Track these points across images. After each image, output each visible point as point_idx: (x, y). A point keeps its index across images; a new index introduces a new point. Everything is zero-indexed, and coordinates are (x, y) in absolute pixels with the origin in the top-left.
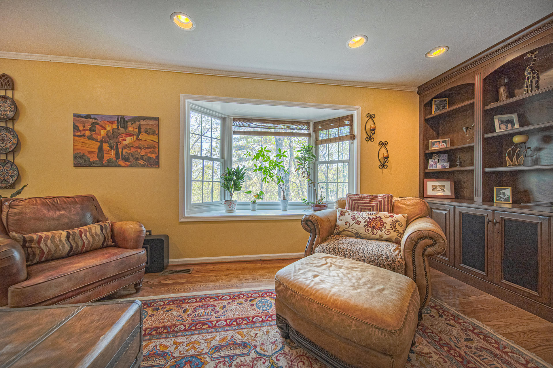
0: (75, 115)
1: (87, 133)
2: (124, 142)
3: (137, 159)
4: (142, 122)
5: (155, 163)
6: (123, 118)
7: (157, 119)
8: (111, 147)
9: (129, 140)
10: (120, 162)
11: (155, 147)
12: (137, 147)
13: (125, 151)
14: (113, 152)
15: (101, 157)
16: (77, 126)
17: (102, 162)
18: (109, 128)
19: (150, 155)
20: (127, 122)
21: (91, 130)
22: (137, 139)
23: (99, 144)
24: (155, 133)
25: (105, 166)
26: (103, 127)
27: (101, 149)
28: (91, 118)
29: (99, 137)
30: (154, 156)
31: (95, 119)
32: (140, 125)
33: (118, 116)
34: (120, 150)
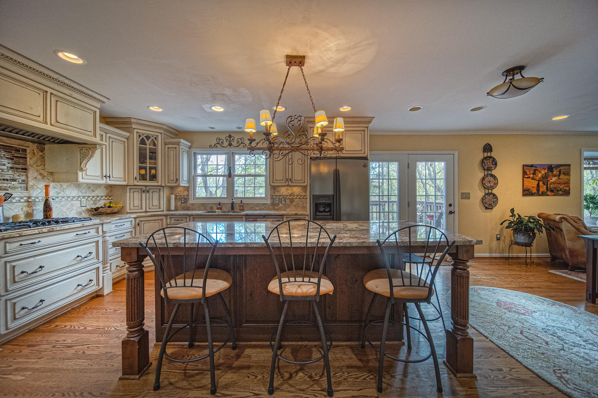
0: (524, 166)
1: (531, 176)
2: (551, 181)
3: (558, 191)
4: (562, 168)
5: (567, 193)
6: (551, 165)
7: (569, 165)
8: (544, 184)
9: (554, 179)
10: (549, 193)
11: (567, 183)
12: (558, 184)
13: (551, 186)
14: (545, 187)
15: (538, 190)
16: (526, 172)
17: (539, 193)
18: (543, 172)
19: (565, 188)
20: (553, 168)
21: (533, 174)
22: (558, 178)
23: (537, 182)
24: (568, 174)
25: (540, 195)
26: (540, 172)
27: (538, 185)
28: (534, 167)
29: (537, 178)
30: (567, 189)
31: (536, 167)
32: (560, 170)
33: (548, 165)
34: (549, 186)
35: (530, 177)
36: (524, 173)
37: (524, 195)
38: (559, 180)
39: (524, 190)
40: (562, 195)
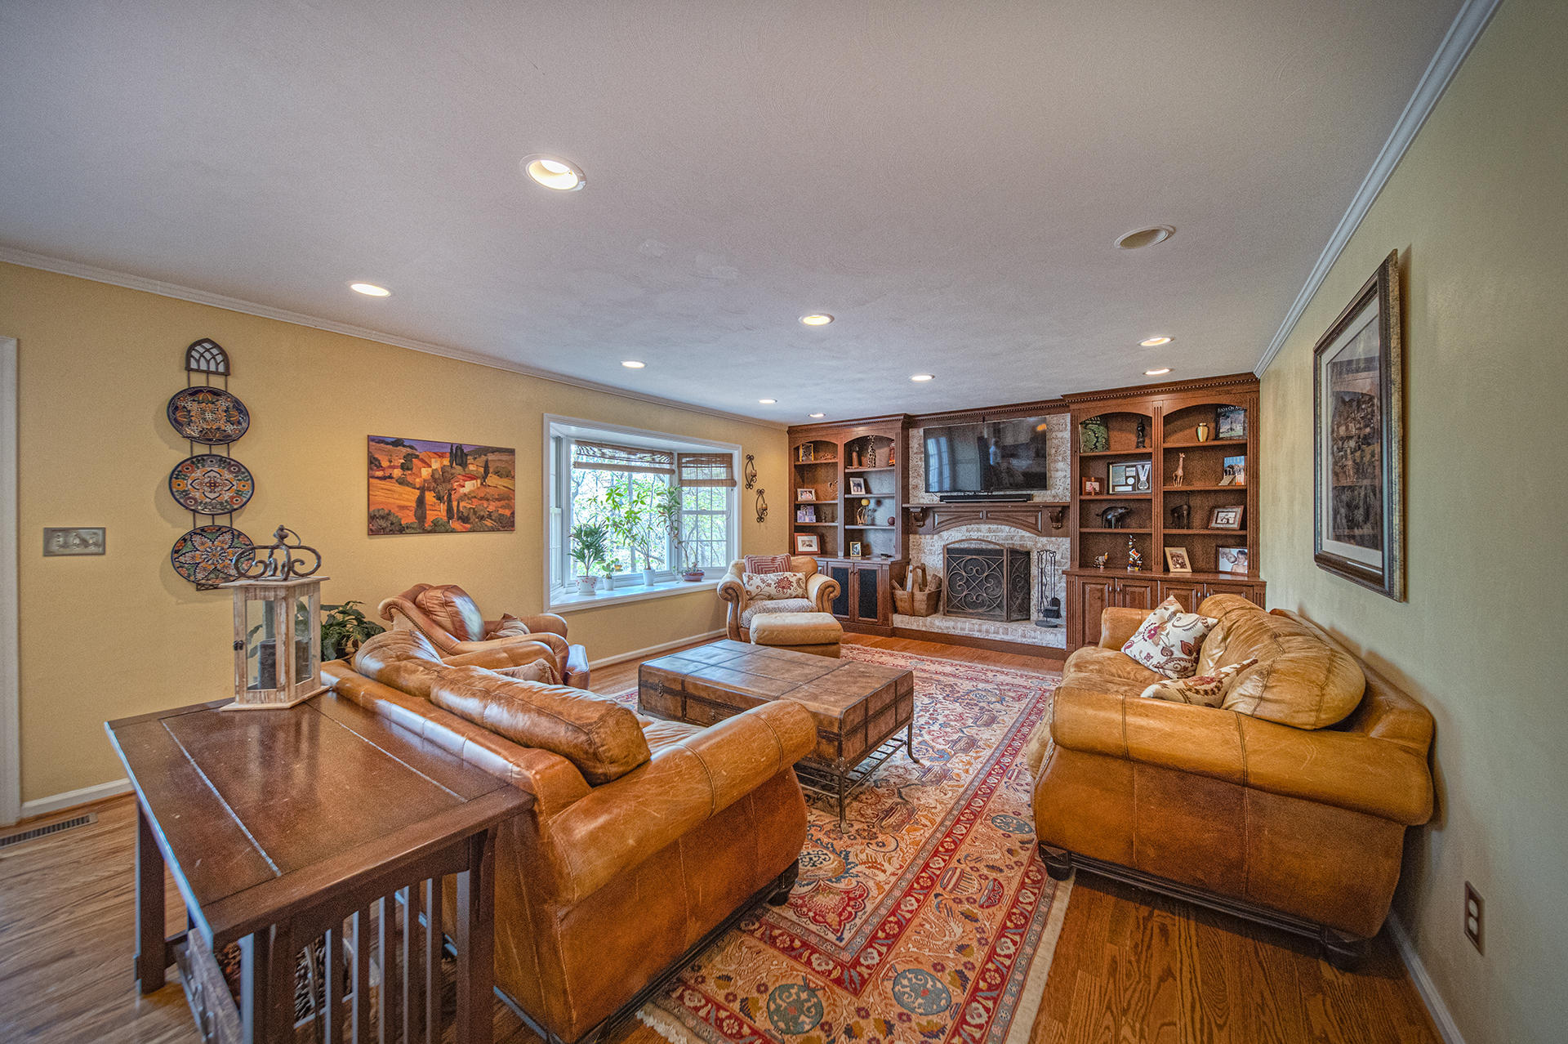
0: (371, 439)
1: (397, 473)
2: (462, 490)
3: (482, 518)
4: (491, 457)
5: (506, 524)
6: (460, 447)
7: (512, 452)
8: (439, 498)
9: (469, 486)
10: (455, 525)
11: (507, 498)
12: (482, 499)
13: (462, 504)
14: (443, 507)
15: (421, 518)
16: (376, 459)
17: (422, 526)
18: (436, 464)
19: (501, 511)
20: (467, 455)
21: (403, 467)
22: (482, 484)
23: (418, 492)
24: (509, 474)
25: (429, 532)
26: (425, 463)
27: (421, 502)
28: (404, 446)
29: (418, 480)
30: (507, 512)
31: (411, 447)
32: (487, 461)
33: (452, 445)
34: (455, 504)
35: (390, 477)
36: (373, 462)
37: (372, 532)
38: (483, 489)
39: (372, 518)
40: (492, 530)
